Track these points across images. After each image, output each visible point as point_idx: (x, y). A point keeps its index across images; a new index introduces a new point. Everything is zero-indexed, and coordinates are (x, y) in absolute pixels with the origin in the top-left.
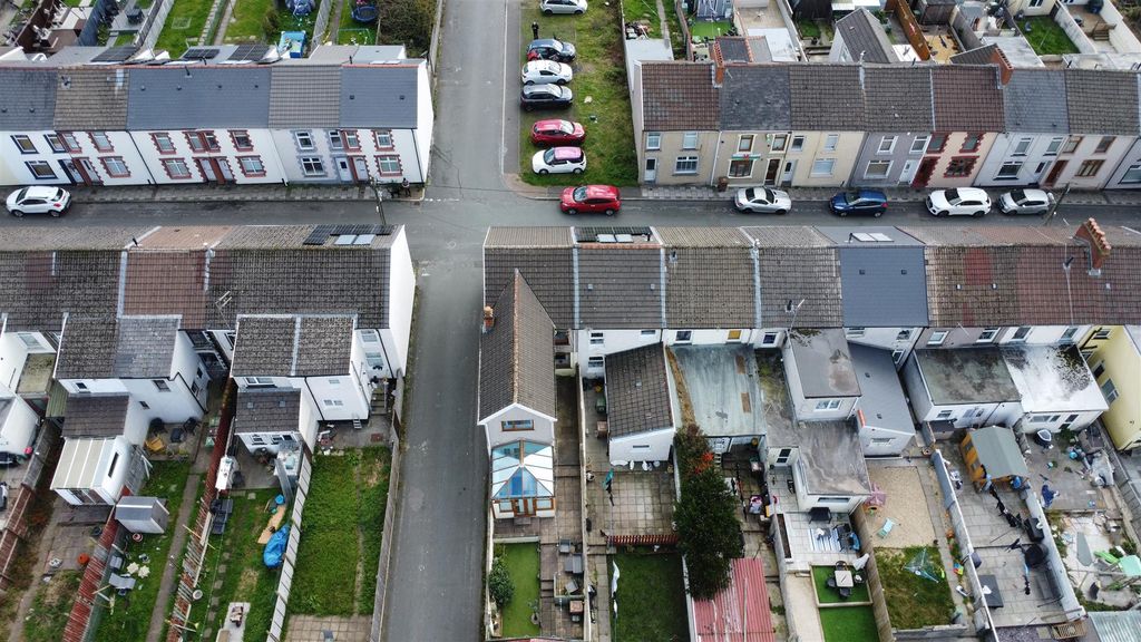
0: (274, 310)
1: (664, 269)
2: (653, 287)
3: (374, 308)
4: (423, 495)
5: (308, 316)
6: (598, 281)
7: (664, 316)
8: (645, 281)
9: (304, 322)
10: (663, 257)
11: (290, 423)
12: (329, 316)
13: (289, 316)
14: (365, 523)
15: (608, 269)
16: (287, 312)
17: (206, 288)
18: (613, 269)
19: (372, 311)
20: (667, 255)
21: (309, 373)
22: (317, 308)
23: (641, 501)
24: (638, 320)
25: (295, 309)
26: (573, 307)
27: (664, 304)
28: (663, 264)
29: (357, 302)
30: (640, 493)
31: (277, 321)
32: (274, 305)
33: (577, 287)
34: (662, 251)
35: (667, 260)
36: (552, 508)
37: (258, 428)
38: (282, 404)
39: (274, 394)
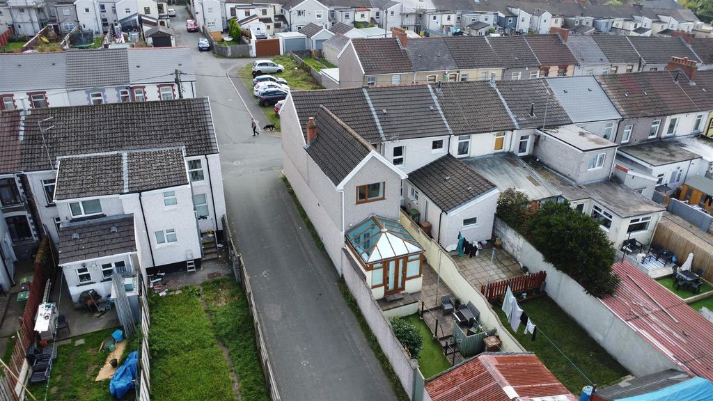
0: (98, 150)
1: (435, 98)
2: (432, 108)
3: (201, 140)
4: (279, 307)
5: (134, 151)
6: (389, 108)
7: (448, 126)
8: (424, 106)
9: (130, 156)
10: (431, 90)
11: (126, 244)
12: (157, 150)
13: (116, 153)
14: (226, 336)
15: (393, 100)
16: (112, 150)
17: (21, 138)
18: (398, 100)
19: (198, 142)
20: (433, 88)
21: (144, 188)
22: (141, 144)
23: (488, 268)
24: (430, 131)
25: (121, 147)
26: (376, 126)
27: (444, 119)
28: (433, 94)
29: (182, 137)
30: (483, 264)
31: (102, 158)
32: (97, 146)
33: (374, 113)
34: (429, 86)
35: (435, 92)
36: (419, 276)
37: (86, 256)
38: (114, 229)
39: (103, 223)
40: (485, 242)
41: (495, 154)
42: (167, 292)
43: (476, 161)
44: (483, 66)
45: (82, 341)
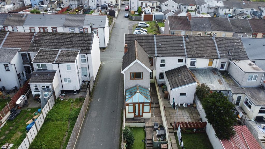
0: (53, 48)
1: (184, 41)
2: (181, 45)
3: (87, 48)
4: (97, 113)
5: (63, 50)
6: (163, 44)
7: (186, 54)
8: (178, 44)
9: (62, 51)
10: (183, 38)
11: (50, 80)
12: (71, 50)
13: (58, 49)
14: (71, 119)
15: (166, 41)
16: (57, 48)
17: (32, 41)
18: (168, 41)
19: (86, 49)
20: (185, 38)
21: (60, 62)
22: (67, 47)
23: (185, 115)
24: (177, 55)
25: (60, 48)
26: (154, 50)
27: (185, 51)
28: (184, 40)
29: (81, 46)
30: (184, 113)
31: (53, 50)
32: (53, 46)
33: (156, 45)
34: (183, 37)
35: (185, 39)
36: (150, 112)
37: (37, 82)
38: (48, 75)
39: (46, 72)
40: (189, 104)
41: (208, 68)
42: (64, 99)
43: (198, 70)
44: (223, 31)
45: (30, 110)
